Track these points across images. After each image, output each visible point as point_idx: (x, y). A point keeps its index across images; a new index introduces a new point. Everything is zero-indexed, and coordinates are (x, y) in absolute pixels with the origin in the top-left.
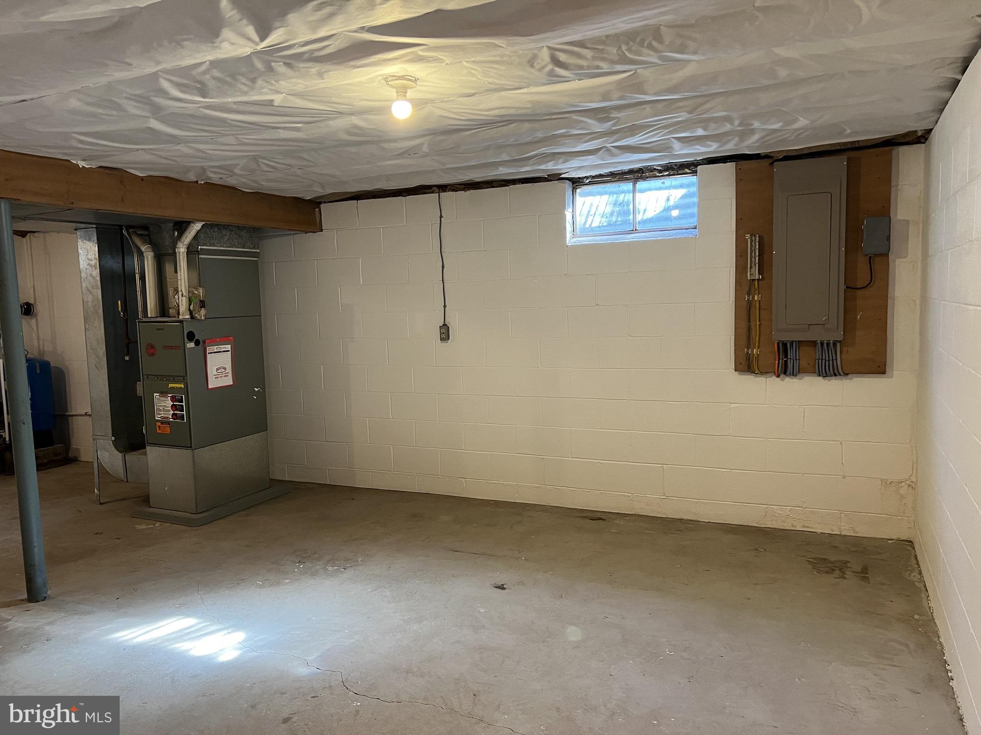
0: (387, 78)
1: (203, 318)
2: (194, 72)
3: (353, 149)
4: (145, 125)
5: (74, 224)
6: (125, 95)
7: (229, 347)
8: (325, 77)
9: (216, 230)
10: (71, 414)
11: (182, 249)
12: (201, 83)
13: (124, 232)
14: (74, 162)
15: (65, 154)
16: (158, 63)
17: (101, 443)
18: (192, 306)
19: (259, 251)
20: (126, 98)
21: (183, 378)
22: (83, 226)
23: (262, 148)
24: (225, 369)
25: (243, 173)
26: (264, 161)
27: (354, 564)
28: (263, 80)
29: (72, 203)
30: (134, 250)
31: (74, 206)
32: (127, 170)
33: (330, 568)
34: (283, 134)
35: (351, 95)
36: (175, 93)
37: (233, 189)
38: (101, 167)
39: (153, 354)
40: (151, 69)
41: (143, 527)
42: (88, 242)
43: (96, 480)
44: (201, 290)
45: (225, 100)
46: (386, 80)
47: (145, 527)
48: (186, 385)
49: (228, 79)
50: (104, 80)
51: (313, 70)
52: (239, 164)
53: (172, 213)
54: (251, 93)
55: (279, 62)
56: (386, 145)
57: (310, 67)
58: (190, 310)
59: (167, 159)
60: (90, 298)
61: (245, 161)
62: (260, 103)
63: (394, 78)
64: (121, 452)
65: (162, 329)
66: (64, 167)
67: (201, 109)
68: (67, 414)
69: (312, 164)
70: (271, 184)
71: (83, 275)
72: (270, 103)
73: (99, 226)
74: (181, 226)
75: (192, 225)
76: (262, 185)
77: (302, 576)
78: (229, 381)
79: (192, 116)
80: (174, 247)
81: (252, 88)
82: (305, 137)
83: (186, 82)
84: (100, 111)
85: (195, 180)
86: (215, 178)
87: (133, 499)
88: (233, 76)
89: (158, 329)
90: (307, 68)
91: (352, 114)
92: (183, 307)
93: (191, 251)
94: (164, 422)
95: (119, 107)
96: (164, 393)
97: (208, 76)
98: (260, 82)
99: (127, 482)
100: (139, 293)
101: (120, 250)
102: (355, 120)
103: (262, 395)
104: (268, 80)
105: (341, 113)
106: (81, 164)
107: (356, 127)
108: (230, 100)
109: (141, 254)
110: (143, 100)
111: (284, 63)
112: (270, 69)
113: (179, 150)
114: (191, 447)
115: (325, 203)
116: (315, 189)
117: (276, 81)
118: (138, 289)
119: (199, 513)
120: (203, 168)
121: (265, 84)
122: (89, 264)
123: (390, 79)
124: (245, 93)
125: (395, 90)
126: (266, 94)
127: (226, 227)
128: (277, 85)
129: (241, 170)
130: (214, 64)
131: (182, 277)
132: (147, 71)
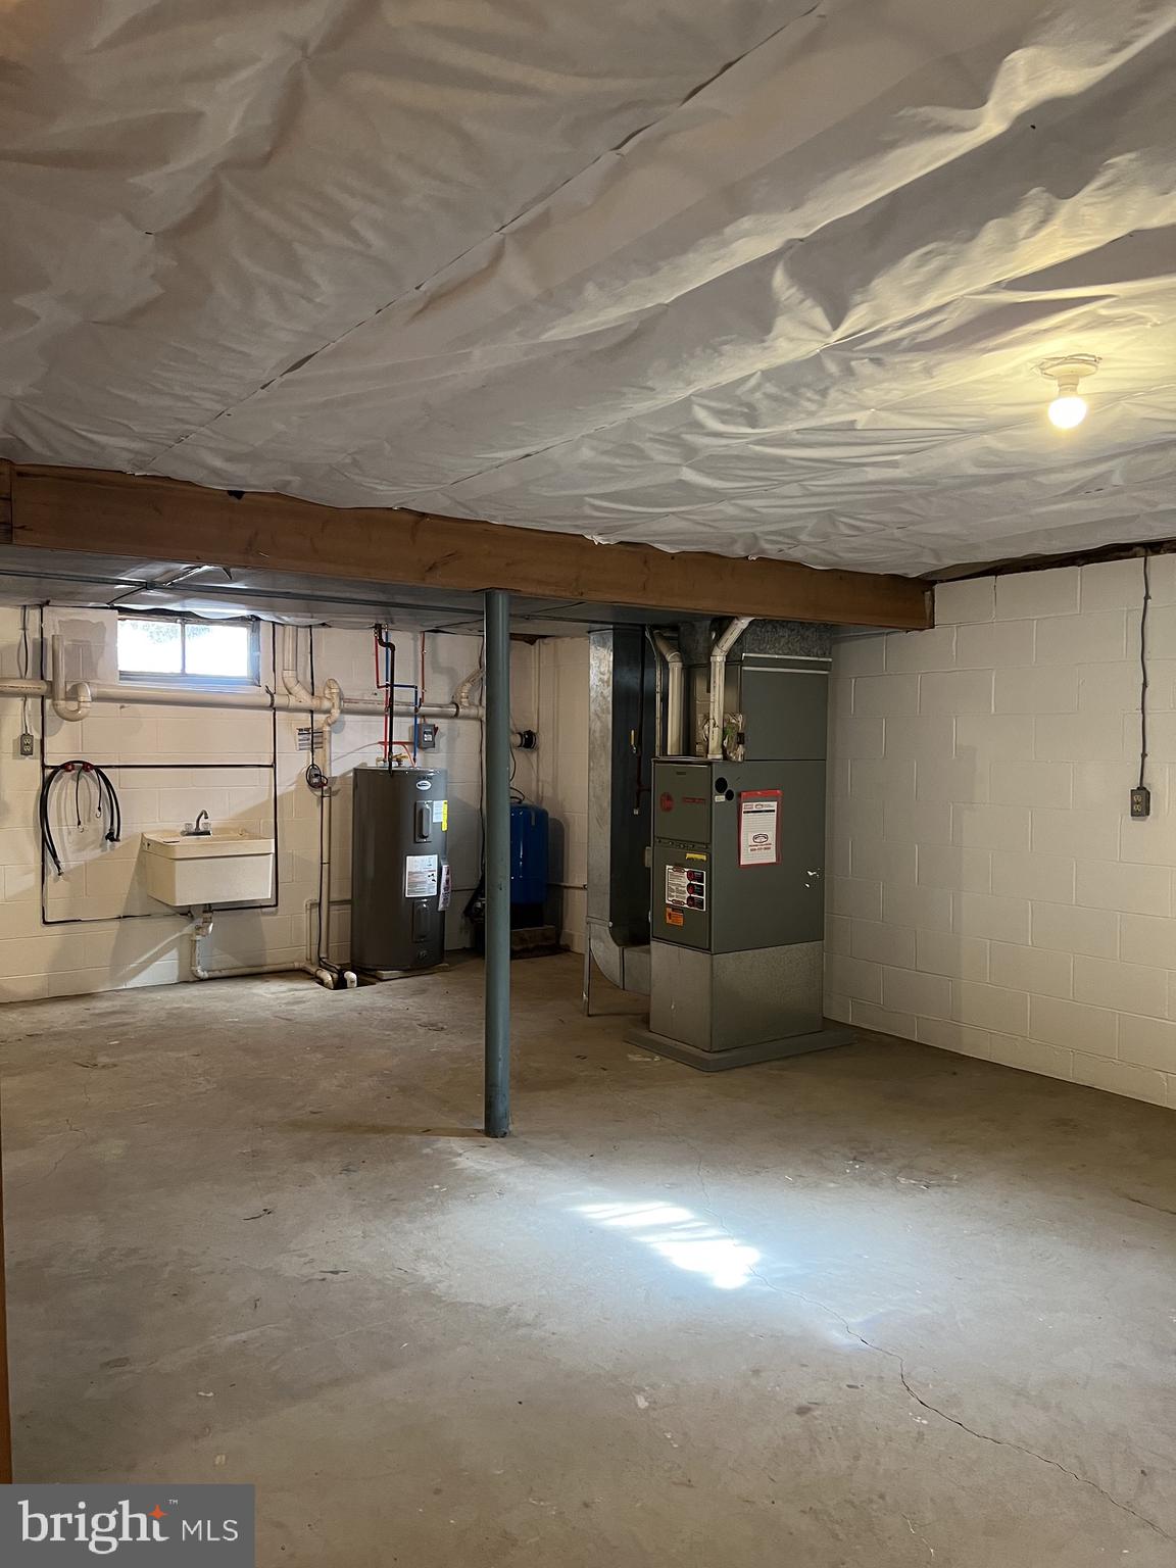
0: (1043, 363)
1: (740, 759)
2: (739, 392)
3: (985, 490)
4: (676, 477)
5: (588, 624)
6: (648, 435)
7: (774, 805)
8: (935, 374)
9: (769, 628)
10: (567, 885)
11: (719, 658)
12: (750, 406)
13: (647, 635)
14: (589, 537)
15: (576, 526)
16: (689, 383)
17: (596, 928)
18: (726, 741)
19: (830, 660)
20: (651, 440)
21: (705, 847)
22: (598, 626)
23: (839, 499)
24: (766, 837)
25: (812, 540)
26: (843, 519)
27: (944, 1181)
28: (838, 390)
29: (582, 594)
30: (657, 659)
31: (584, 597)
32: (656, 545)
33: (903, 1180)
34: (872, 474)
35: (979, 398)
36: (714, 425)
37: (797, 566)
38: (621, 543)
39: (669, 809)
40: (681, 394)
41: (636, 1059)
42: (602, 650)
43: (586, 981)
44: (740, 718)
45: (784, 428)
46: (1041, 367)
47: (640, 1059)
48: (710, 858)
49: (787, 395)
50: (620, 417)
51: (915, 365)
52: (806, 527)
53: (709, 605)
54: (821, 413)
55: (862, 359)
56: (1042, 479)
57: (911, 361)
58: (723, 746)
59: (704, 525)
60: (597, 726)
61: (815, 521)
62: (836, 427)
63: (1056, 362)
64: (618, 945)
65: (684, 773)
66: (576, 544)
67: (751, 446)
68: (563, 884)
69: (918, 518)
70: (857, 555)
71: (593, 694)
72: (850, 426)
73: (617, 626)
74: (721, 624)
75: (736, 621)
76: (840, 557)
77: (856, 1183)
78: (770, 857)
79: (738, 458)
80: (709, 654)
81: (823, 405)
82: (907, 475)
83: (728, 406)
84: (617, 461)
85: (743, 554)
86: (771, 550)
87: (630, 1017)
88: (794, 390)
89: (678, 773)
90: (906, 362)
91: (983, 432)
92: (714, 744)
93: (732, 660)
94: (678, 907)
95: (640, 454)
96: (679, 867)
97: (758, 395)
98: (833, 394)
99: (624, 989)
100: (658, 721)
101: (640, 660)
102: (989, 440)
103: (819, 883)
104: (847, 390)
105: (964, 431)
106: (598, 540)
107: (990, 451)
108: (790, 427)
109: (665, 665)
110: (673, 440)
111: (871, 360)
112: (849, 372)
113: (720, 511)
114: (709, 949)
115: (942, 581)
116: (924, 560)
117: (857, 390)
118: (658, 715)
119: (715, 1052)
120: (755, 537)
121: (841, 397)
122: (601, 680)
123: (1049, 365)
124: (811, 414)
125: (1056, 382)
126: (843, 412)
127: (783, 623)
128: (860, 396)
129: (809, 535)
130: (767, 375)
131: (717, 697)
132: (676, 396)
